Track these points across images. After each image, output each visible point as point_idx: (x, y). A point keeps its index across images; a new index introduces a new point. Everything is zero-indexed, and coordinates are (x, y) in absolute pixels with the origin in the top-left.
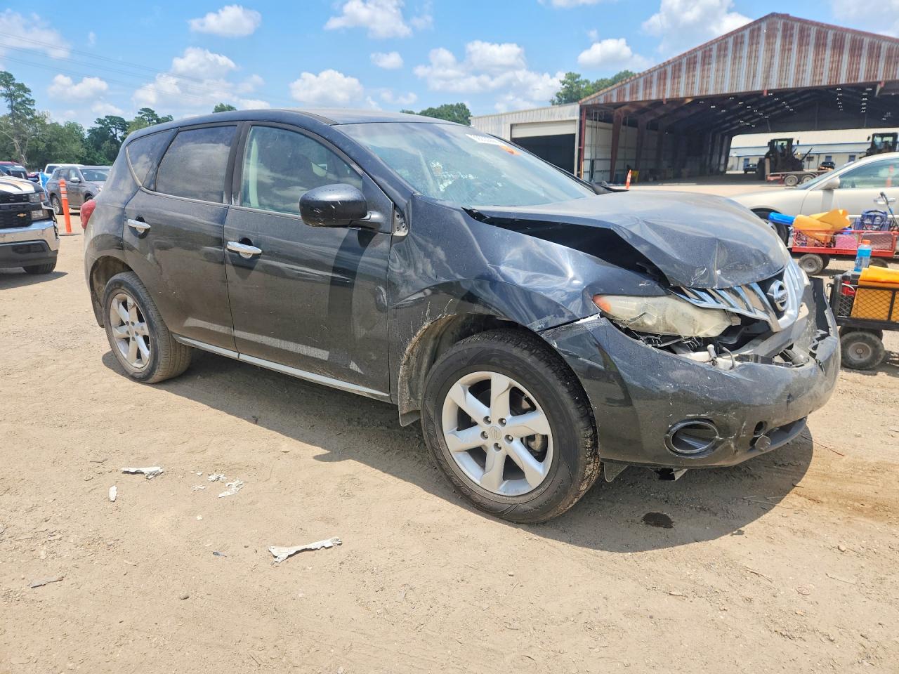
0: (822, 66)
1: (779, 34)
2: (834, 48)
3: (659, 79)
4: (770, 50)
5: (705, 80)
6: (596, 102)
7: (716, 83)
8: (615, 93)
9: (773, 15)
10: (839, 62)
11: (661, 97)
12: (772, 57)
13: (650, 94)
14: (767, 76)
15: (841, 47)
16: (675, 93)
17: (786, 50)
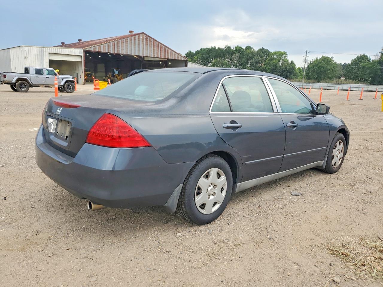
0: (155, 51)
1: (145, 39)
2: (157, 47)
3: (113, 45)
4: (143, 44)
5: (127, 49)
6: (90, 50)
7: (130, 51)
8: (97, 47)
9: (143, 33)
10: (158, 51)
11: (114, 52)
12: (144, 46)
13: (110, 50)
14: (143, 52)
15: (158, 47)
16: (118, 52)
17: (147, 44)
